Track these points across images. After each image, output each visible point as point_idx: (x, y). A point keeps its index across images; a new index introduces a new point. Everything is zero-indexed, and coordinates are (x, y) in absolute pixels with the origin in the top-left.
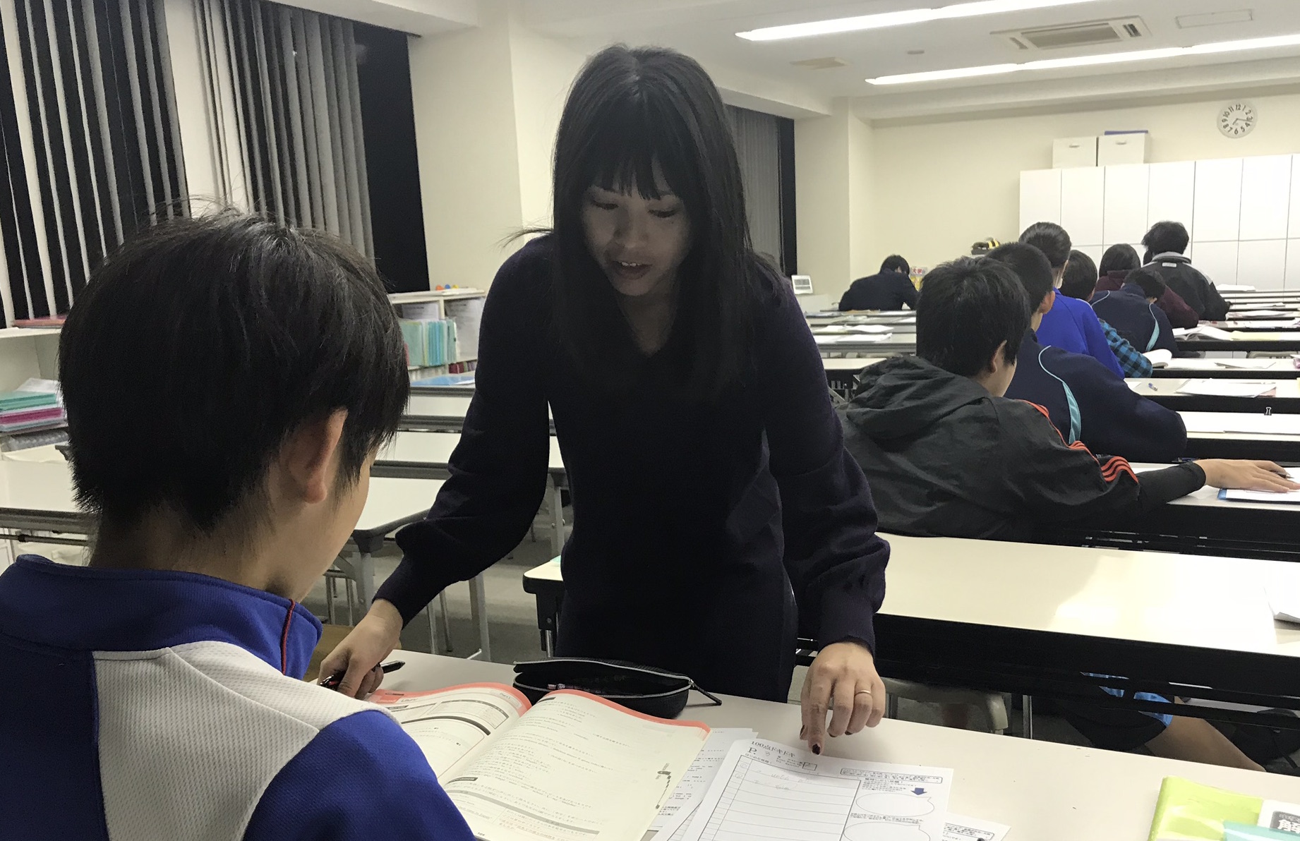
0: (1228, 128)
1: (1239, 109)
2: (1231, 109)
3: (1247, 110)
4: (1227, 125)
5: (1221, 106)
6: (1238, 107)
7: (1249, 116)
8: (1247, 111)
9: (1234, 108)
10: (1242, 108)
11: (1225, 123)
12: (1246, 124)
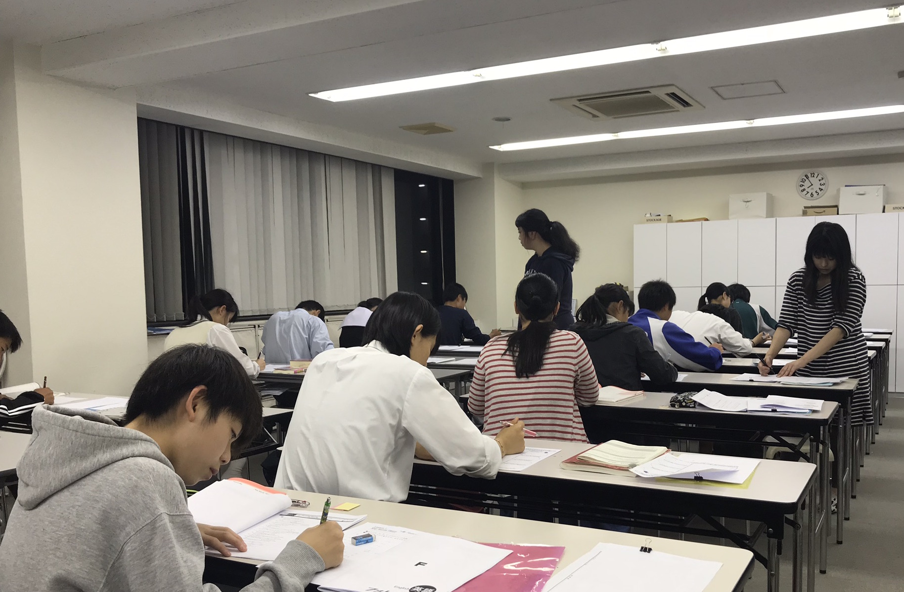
0: (805, 192)
1: (813, 176)
2: (806, 176)
3: (820, 177)
4: (804, 190)
5: (797, 174)
6: (813, 175)
7: (822, 182)
8: (821, 179)
9: (809, 175)
10: (816, 176)
11: (803, 188)
12: (820, 189)
